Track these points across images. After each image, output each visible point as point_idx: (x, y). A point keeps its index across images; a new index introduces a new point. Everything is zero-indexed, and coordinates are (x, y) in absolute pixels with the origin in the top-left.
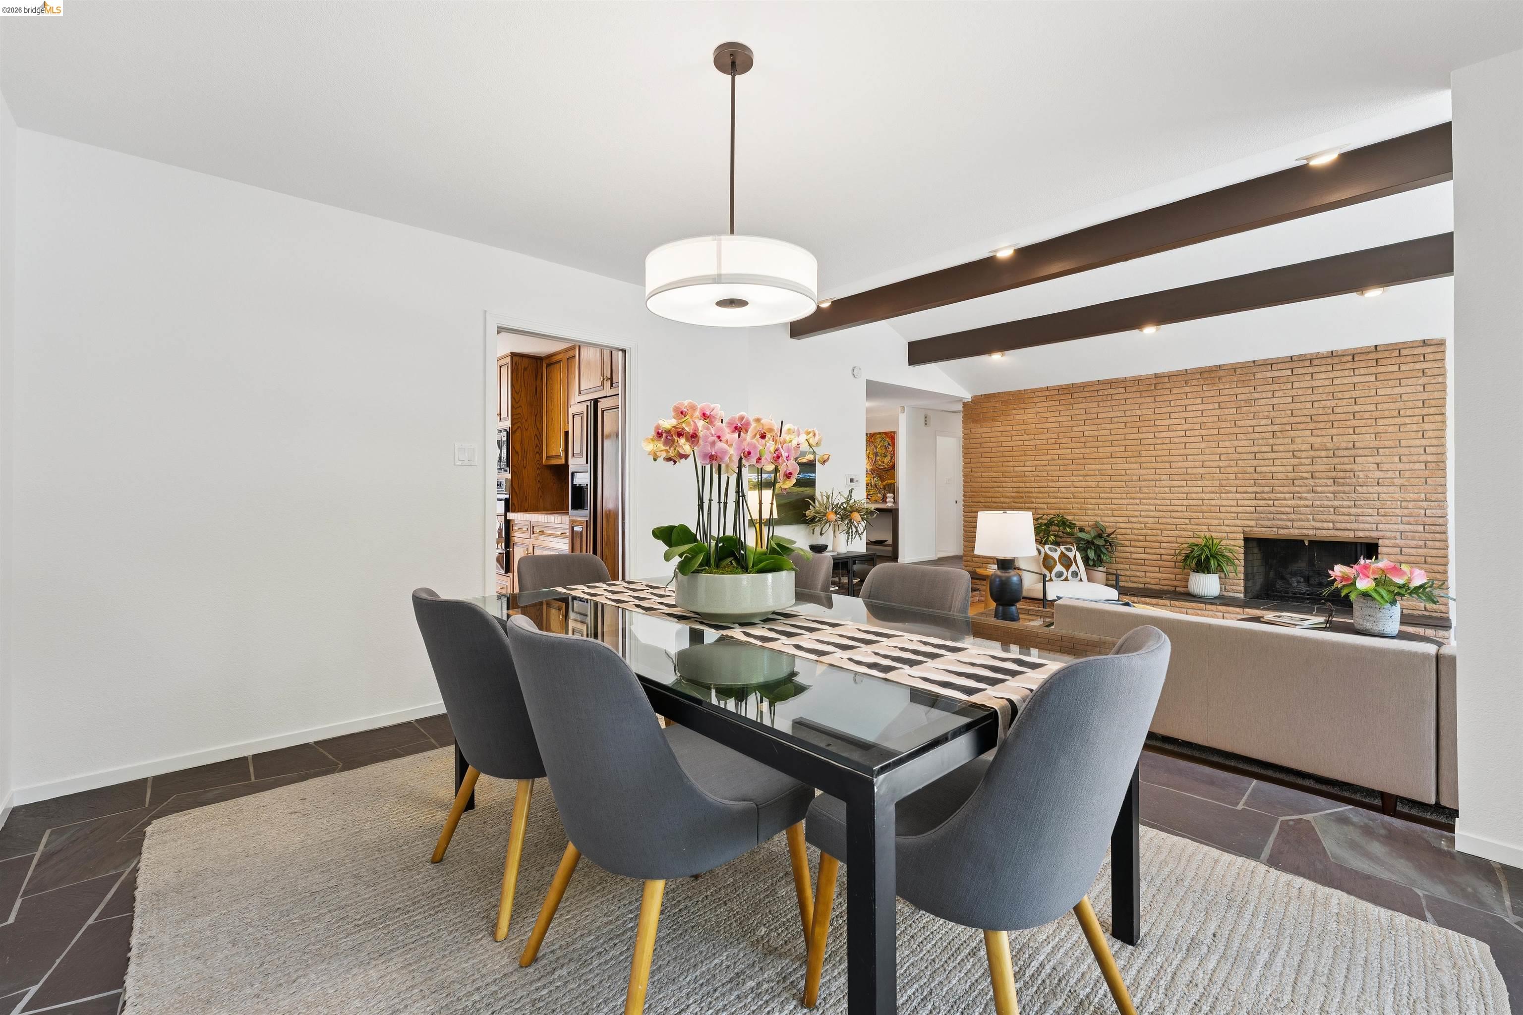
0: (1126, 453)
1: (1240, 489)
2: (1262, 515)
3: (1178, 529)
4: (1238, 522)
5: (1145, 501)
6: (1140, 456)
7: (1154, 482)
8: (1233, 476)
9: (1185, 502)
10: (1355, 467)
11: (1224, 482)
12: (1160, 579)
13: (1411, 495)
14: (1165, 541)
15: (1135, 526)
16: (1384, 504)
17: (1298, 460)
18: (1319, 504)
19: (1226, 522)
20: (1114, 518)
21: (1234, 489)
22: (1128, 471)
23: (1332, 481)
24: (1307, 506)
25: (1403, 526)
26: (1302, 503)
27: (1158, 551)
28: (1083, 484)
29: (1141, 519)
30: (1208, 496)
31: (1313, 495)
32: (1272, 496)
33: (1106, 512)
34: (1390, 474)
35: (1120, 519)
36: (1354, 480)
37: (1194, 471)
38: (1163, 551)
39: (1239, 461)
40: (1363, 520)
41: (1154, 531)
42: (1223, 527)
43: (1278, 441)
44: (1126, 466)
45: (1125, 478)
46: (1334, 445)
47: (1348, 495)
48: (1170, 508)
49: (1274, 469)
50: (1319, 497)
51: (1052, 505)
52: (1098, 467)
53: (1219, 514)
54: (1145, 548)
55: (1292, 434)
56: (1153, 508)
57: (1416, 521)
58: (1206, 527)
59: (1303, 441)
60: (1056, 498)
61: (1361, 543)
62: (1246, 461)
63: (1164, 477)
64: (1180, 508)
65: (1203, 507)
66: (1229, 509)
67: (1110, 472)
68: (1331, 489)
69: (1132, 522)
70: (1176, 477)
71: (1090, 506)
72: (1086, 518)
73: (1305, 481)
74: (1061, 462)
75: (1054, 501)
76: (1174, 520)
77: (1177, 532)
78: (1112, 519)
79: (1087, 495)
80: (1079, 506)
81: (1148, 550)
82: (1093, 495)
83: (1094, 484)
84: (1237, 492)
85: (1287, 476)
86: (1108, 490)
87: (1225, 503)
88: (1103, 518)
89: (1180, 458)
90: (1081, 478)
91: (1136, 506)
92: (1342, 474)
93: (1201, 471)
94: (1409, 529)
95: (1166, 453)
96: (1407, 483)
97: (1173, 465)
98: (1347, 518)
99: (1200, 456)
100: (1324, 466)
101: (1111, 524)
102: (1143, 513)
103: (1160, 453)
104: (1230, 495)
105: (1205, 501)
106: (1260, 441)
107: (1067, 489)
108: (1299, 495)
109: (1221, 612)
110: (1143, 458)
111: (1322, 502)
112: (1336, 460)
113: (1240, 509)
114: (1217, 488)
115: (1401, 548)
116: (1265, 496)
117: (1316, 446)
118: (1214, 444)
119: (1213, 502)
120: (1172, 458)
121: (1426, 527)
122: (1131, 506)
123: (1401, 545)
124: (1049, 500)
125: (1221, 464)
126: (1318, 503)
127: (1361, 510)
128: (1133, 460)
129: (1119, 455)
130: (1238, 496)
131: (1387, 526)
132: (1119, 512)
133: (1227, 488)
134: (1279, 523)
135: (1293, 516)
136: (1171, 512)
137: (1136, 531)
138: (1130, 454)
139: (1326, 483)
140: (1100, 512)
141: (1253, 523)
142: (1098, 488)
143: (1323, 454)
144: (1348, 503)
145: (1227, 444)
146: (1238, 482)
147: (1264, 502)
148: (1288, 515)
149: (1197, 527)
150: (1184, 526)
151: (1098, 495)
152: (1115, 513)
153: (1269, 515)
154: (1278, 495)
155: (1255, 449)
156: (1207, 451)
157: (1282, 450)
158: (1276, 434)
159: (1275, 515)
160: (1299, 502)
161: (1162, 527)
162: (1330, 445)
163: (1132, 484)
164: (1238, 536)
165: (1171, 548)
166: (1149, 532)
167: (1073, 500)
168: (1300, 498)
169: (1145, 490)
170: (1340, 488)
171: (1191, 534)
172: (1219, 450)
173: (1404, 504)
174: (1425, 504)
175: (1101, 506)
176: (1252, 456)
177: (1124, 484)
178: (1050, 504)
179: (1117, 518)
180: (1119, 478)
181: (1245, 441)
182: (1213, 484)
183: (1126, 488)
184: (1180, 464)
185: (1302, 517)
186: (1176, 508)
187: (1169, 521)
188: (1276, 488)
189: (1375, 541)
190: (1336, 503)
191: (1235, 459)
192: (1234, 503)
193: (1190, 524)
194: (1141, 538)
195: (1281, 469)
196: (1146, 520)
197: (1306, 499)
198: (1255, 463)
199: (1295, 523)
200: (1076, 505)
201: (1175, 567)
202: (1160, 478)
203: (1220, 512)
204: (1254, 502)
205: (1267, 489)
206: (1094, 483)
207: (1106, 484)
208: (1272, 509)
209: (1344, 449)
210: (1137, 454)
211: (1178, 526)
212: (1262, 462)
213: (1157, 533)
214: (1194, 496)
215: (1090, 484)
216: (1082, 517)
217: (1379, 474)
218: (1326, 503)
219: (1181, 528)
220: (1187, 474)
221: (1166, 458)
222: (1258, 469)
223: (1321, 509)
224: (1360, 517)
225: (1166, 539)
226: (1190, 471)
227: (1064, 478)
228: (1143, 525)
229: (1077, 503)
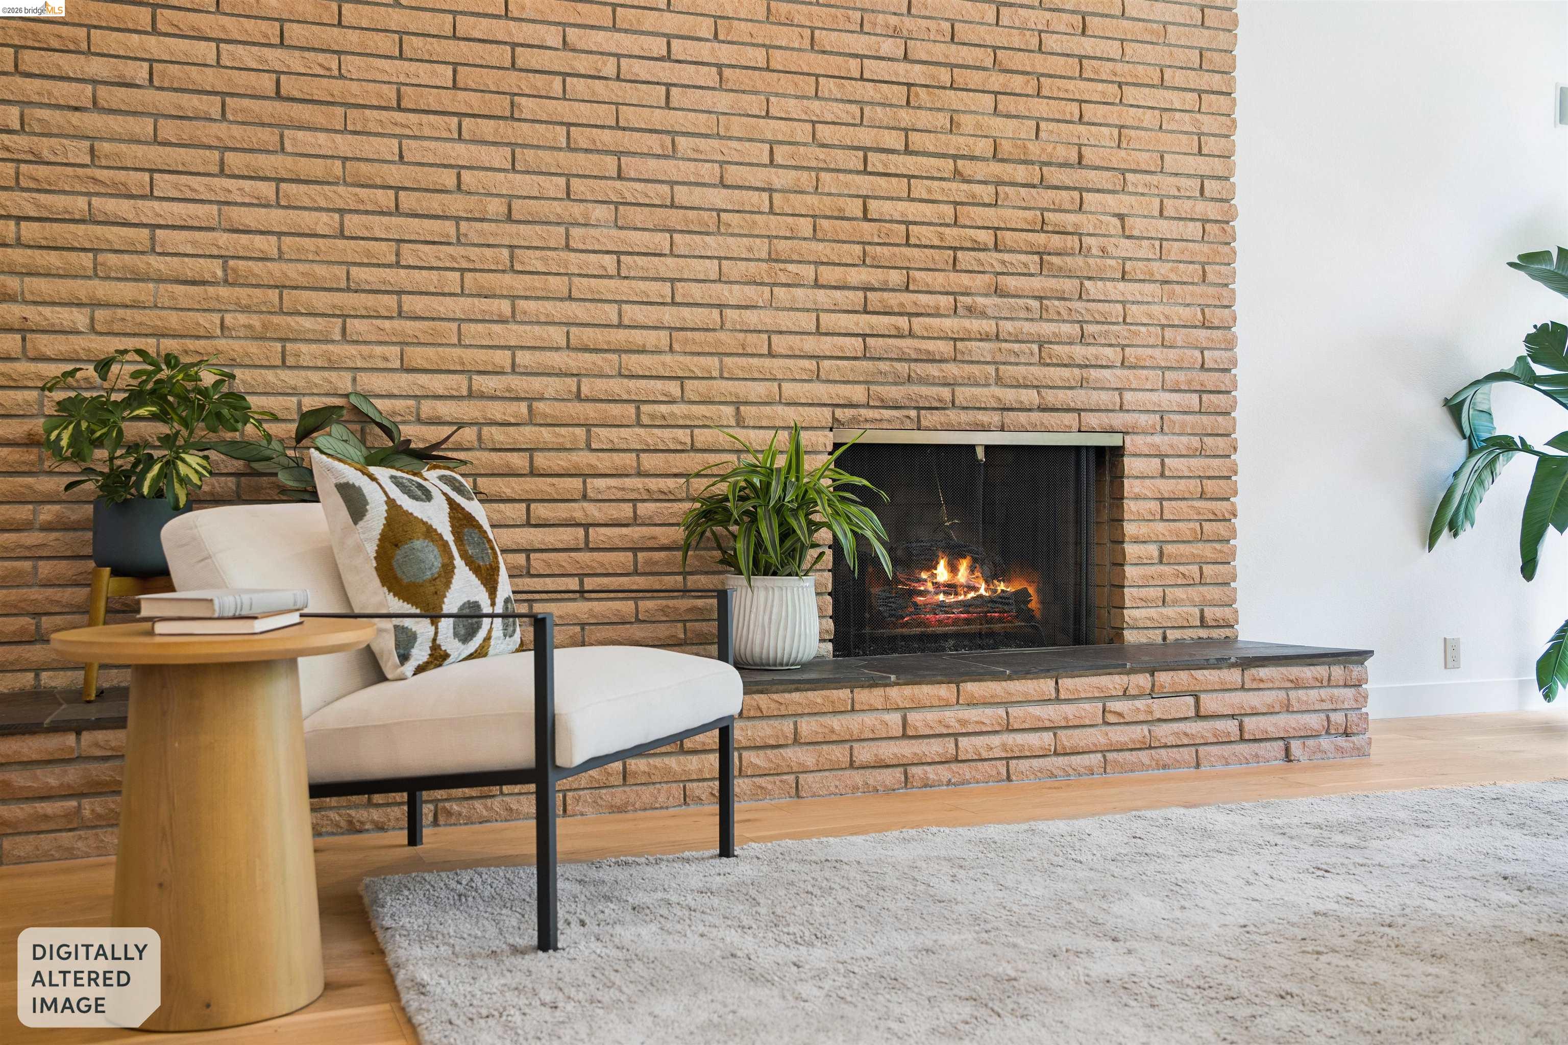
0: (461, 95)
1: (829, 275)
2: (884, 366)
3: (645, 420)
4: (821, 391)
5: (531, 306)
6: (512, 118)
7: (562, 230)
8: (805, 226)
9: (669, 316)
10: (1086, 223)
11: (782, 246)
12: (583, 625)
13: (1181, 310)
14: (603, 467)
15: (496, 410)
16: (1134, 333)
17: (965, 186)
18: (1011, 330)
19: (789, 389)
20: (410, 377)
21: (808, 272)
22: (466, 175)
23: (1036, 258)
24: (984, 338)
25: (1167, 395)
26: (976, 325)
27: (577, 511)
28: (276, 218)
29: (518, 383)
30: (734, 294)
31: (998, 300)
32: (906, 298)
33: (378, 350)
34: (1145, 250)
35: (437, 383)
36: (1080, 261)
37: (696, 196)
38: (594, 512)
39: (823, 175)
40: (1097, 380)
41: (563, 431)
42: (780, 410)
43: (924, 119)
44: (461, 153)
45: (457, 204)
46: (1044, 150)
47: (1068, 303)
48: (620, 337)
49: (913, 211)
50: (1012, 308)
51: (120, 312)
52: (344, 144)
53: (767, 362)
54: (528, 502)
55: (952, 99)
56: (557, 335)
57: (1189, 382)
58: (729, 410)
59: (978, 125)
60: (138, 278)
61: (1087, 447)
62: (841, 176)
63: (601, 213)
64: (651, 338)
65: (722, 335)
66: (795, 341)
67: (395, 174)
68: (1037, 284)
69: (482, 396)
70: (638, 216)
71: (307, 323)
72: (290, 378)
73: (981, 255)
74: (165, 101)
75: (126, 291)
76: (632, 384)
77: (641, 431)
78: (404, 382)
79: (293, 272)
80: (255, 321)
81: (541, 511)
82: (321, 270)
83: (325, 222)
84: (817, 285)
85: (941, 237)
86: (386, 252)
87: (786, 320)
88: (363, 378)
89: (653, 143)
90: (267, 190)
91: (497, 328)
92: (1056, 241)
93: (718, 198)
94: (1179, 405)
95: (605, 114)
96: (1174, 277)
97: (631, 166)
98: (1066, 372)
99: (715, 143)
100: (1021, 213)
101: (400, 404)
102: (524, 358)
103: (585, 112)
104: (799, 292)
105: (729, 312)
106: (879, 109)
107: (198, 235)
108: (968, 300)
109: (898, 709)
110: (525, 126)
111: (1018, 324)
112: (1046, 197)
113: (827, 345)
114: (764, 265)
115: (1162, 457)
116: (893, 300)
117: (1006, 147)
118: (755, 104)
119: (752, 318)
120: (627, 140)
121: (1205, 397)
122: (480, 327)
123: (1165, 449)
124: (102, 289)
125: (781, 179)
126: (1008, 327)
127: (1092, 350)
128: (487, 128)
129: (431, 99)
130: (823, 297)
131: (1140, 395)
132: (430, 352)
133: (791, 267)
134: (925, 390)
135: (952, 369)
136: (618, 351)
137: (497, 435)
138: (475, 102)
139: (1025, 265)
140: (352, 350)
141: (858, 393)
142: (341, 243)
143: (1021, 173)
144: (1066, 328)
145: (793, 107)
146: (821, 246)
147: (886, 319)
148: (943, 366)
149: (702, 410)
150: (663, 409)
151: (340, 271)
152: (418, 356)
153: (898, 365)
154: (923, 299)
155: (865, 136)
156: (737, 126)
157: (932, 149)
158: (917, 95)
159: (913, 365)
160: (966, 323)
161: (590, 411)
162: (1034, 150)
163: (481, 233)
164: (822, 440)
165: (619, 495)
166: (547, 435)
167: (223, 291)
168: (971, 310)
169: (532, 259)
170: (1052, 283)
171: (683, 435)
172: (770, 129)
173: (1169, 333)
174: (1202, 334)
175: (355, 325)
176: (854, 160)
177: (449, 227)
178: (107, 305)
179: (423, 379)
180: (434, 203)
181: (841, 105)
182: (750, 250)
183: (461, 250)
184: (652, 163)
185: (975, 369)
186: (638, 337)
187: (617, 387)
188: (918, 275)
189: (1114, 440)
190: (1047, 329)
191: (814, 164)
192: (807, 321)
193: (683, 401)
194: (518, 461)
195: (927, 211)
196: (536, 384)
197: (983, 315)
198: (864, 184)
199: (958, 390)
200: (242, 319)
201: (636, 573)
202: (586, 216)
203: (771, 355)
204: (863, 322)
205: (896, 278)
206: (324, 217)
207: (379, 225)
208: (905, 343)
209: (1061, 165)
210: (501, 105)
211: (644, 408)
212: (882, 181)
213: (575, 439)
214: (697, 292)
215: (307, 220)
216: (270, 375)
217: (1126, 247)
218: (1027, 327)
219: (652, 416)
220: (672, 206)
221: (607, 138)
222: (873, 205)
223: (1016, 347)
224: (1092, 371)
225: (604, 462)
226: (682, 195)
227: (184, 179)
228: (523, 407)
229: (246, 310)
